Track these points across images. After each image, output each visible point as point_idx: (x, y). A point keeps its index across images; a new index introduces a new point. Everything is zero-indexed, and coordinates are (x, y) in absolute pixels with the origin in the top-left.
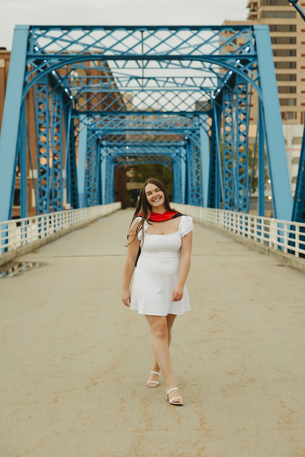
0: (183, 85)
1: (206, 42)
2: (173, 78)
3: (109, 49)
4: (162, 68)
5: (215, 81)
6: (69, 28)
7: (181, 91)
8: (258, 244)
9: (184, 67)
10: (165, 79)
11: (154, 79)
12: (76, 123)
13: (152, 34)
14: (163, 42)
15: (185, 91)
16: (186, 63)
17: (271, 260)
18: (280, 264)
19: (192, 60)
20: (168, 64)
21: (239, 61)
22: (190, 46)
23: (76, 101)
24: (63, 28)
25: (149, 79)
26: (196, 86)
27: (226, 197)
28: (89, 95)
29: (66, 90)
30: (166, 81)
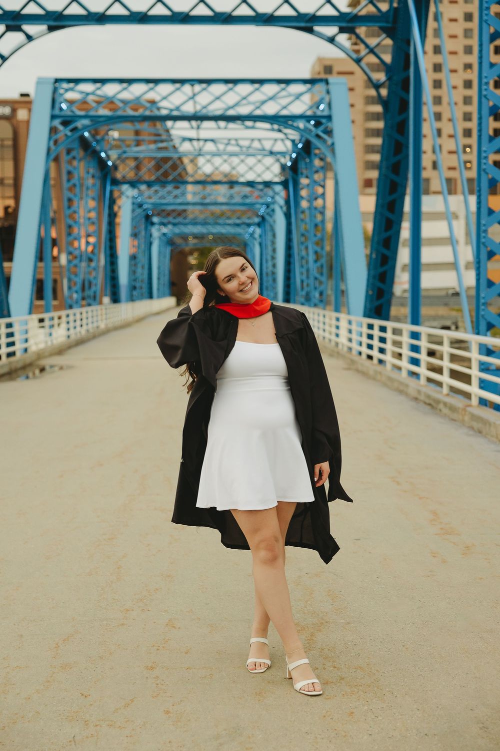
0: (249, 147)
2: (236, 140)
4: (219, 128)
5: (289, 144)
6: (103, 81)
7: (248, 155)
9: (247, 127)
10: (226, 141)
11: (212, 140)
12: (116, 194)
13: (204, 89)
14: (218, 98)
15: (253, 155)
16: (249, 123)
19: (255, 121)
21: (312, 122)
22: (249, 103)
23: (115, 167)
24: (95, 81)
25: (206, 140)
26: (264, 150)
29: (103, 155)
30: (228, 144)
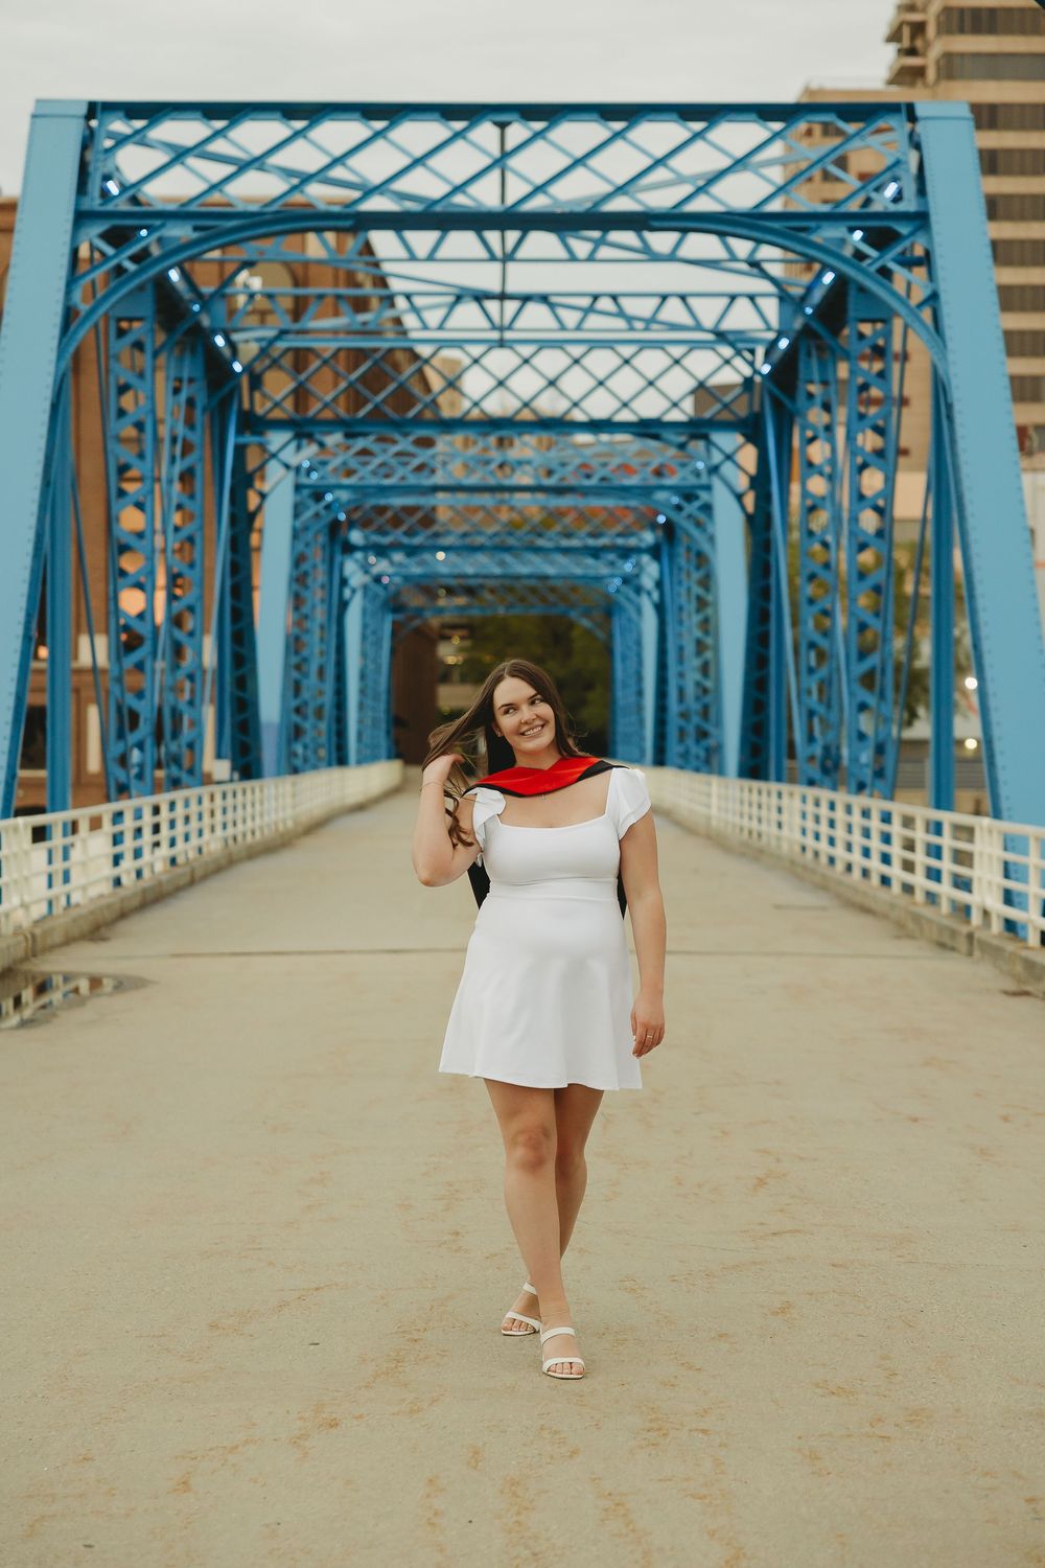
0: (650, 321)
1: (740, 163)
2: (614, 298)
3: (380, 189)
4: (573, 258)
5: (771, 307)
6: (231, 112)
7: (645, 345)
8: (928, 912)
9: (655, 257)
10: (585, 302)
11: (544, 299)
12: (252, 463)
13: (538, 135)
14: (579, 162)
15: (659, 345)
16: (662, 241)
17: (982, 972)
18: (1012, 986)
19: (685, 231)
20: (598, 243)
21: (858, 235)
22: (681, 179)
23: (256, 382)
24: (210, 111)
25: (526, 299)
26: (699, 327)
27: (811, 739)
28: (301, 358)
29: (220, 341)
30: (590, 310)
